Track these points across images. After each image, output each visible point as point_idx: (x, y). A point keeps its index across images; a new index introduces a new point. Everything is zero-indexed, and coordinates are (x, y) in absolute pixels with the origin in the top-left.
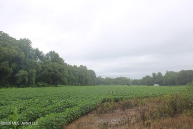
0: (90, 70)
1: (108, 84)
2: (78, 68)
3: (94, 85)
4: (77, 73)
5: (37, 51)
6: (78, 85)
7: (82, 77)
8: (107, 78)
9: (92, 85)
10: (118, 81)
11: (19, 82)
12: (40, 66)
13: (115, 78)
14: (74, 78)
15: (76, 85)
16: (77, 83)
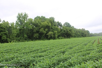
0: (87, 31)
1: (96, 36)
2: (81, 30)
3: (89, 36)
4: (81, 32)
5: (58, 22)
6: (81, 37)
7: (83, 33)
8: (95, 33)
9: (88, 37)
10: (100, 34)
11: (49, 37)
12: (59, 29)
13: (98, 33)
14: (79, 34)
15: (80, 37)
16: (81, 36)
